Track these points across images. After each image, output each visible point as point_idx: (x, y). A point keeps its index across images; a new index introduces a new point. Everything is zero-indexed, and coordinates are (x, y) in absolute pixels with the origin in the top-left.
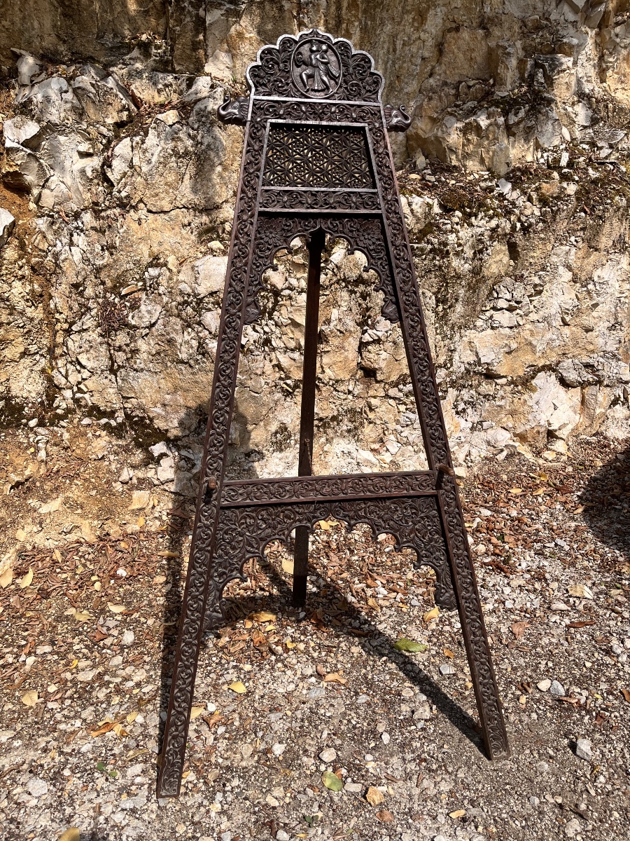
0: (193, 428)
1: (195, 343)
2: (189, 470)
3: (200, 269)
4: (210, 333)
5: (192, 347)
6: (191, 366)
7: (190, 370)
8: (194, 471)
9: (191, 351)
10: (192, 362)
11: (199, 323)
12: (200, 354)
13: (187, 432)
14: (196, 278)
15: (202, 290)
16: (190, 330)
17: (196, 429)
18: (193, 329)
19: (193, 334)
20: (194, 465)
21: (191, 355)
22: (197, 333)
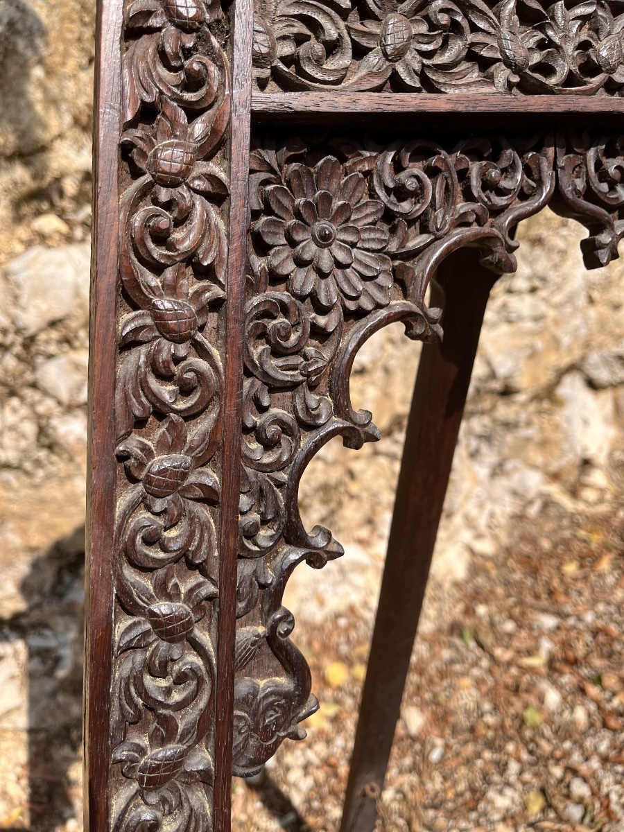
0: (47, 587)
1: (29, 428)
2: (50, 674)
3: (22, 277)
4: (59, 403)
5: (23, 436)
6: (27, 473)
7: (26, 480)
8: (62, 673)
9: (23, 444)
10: (28, 466)
11: (34, 385)
12: (43, 446)
13: (36, 599)
14: (16, 297)
15: (31, 319)
16: (15, 402)
17: (54, 587)
18: (22, 399)
19: (24, 411)
20: (57, 661)
21: (24, 451)
22: (32, 406)
